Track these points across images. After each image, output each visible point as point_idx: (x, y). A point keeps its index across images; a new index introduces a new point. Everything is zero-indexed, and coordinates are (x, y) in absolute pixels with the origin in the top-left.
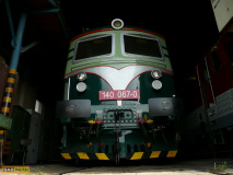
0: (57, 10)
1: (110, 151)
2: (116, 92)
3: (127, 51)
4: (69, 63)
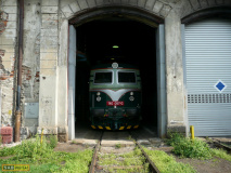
1: (111, 126)
2: (114, 102)
3: (119, 82)
4: (91, 83)
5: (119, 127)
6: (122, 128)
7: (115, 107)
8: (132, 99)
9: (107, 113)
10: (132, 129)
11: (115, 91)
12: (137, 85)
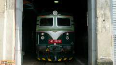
0: (32, 8)
1: (52, 58)
2: (54, 40)
3: (58, 25)
4: (37, 26)
5: (58, 59)
6: (60, 60)
7: (55, 44)
8: (67, 38)
9: (49, 49)
11: (55, 32)
12: (71, 28)
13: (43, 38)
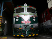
0: (11, 1)
4: (14, 14)
5: (28, 35)
7: (26, 24)
8: (34, 20)
10: (35, 36)
12: (36, 14)
13: (17, 20)
